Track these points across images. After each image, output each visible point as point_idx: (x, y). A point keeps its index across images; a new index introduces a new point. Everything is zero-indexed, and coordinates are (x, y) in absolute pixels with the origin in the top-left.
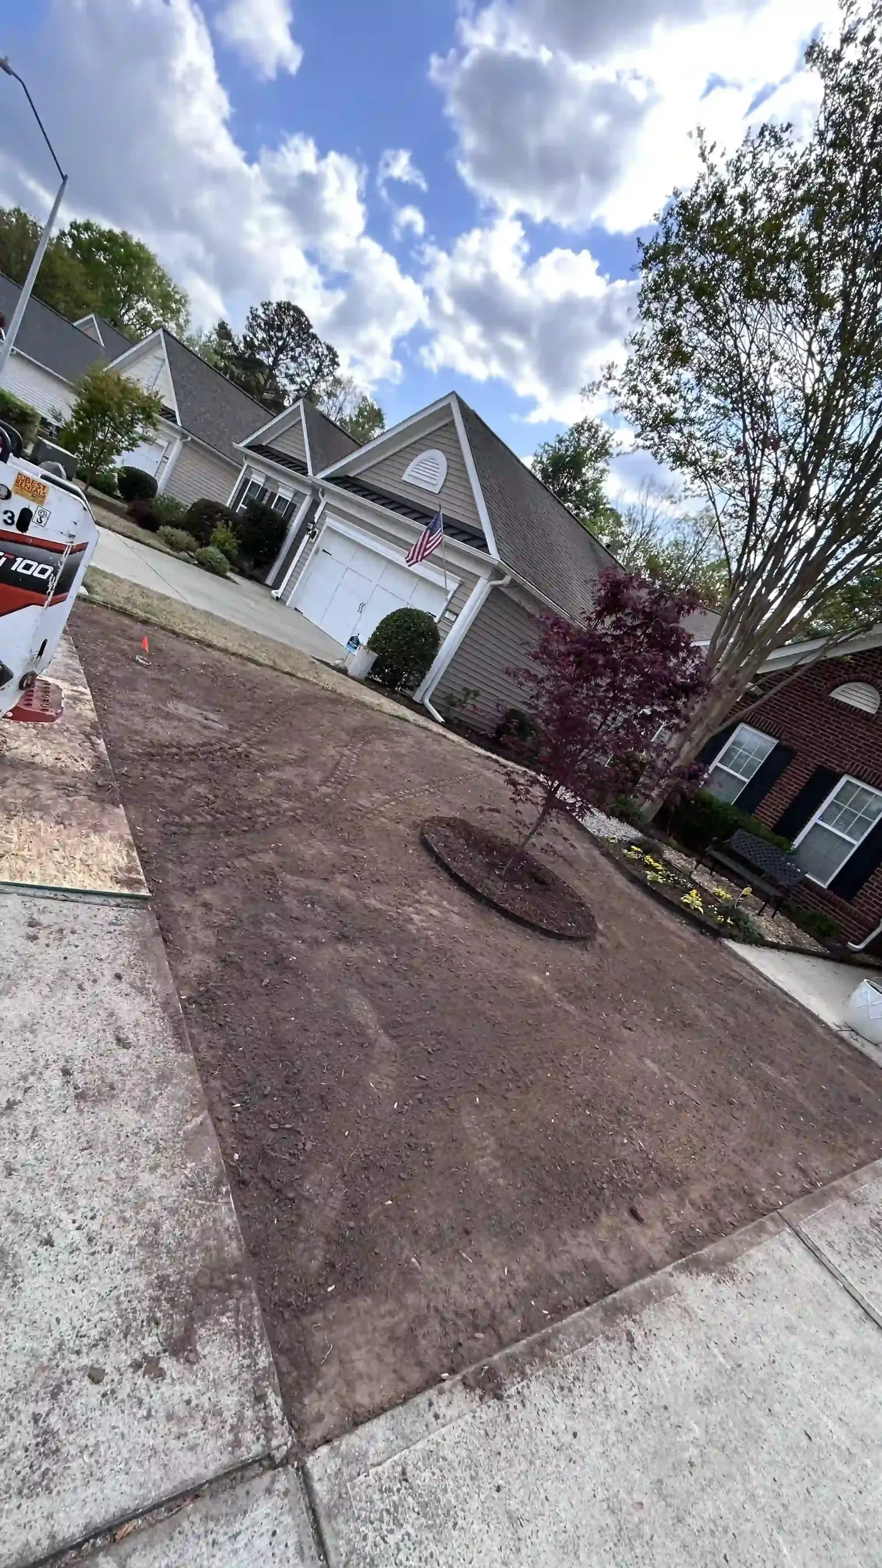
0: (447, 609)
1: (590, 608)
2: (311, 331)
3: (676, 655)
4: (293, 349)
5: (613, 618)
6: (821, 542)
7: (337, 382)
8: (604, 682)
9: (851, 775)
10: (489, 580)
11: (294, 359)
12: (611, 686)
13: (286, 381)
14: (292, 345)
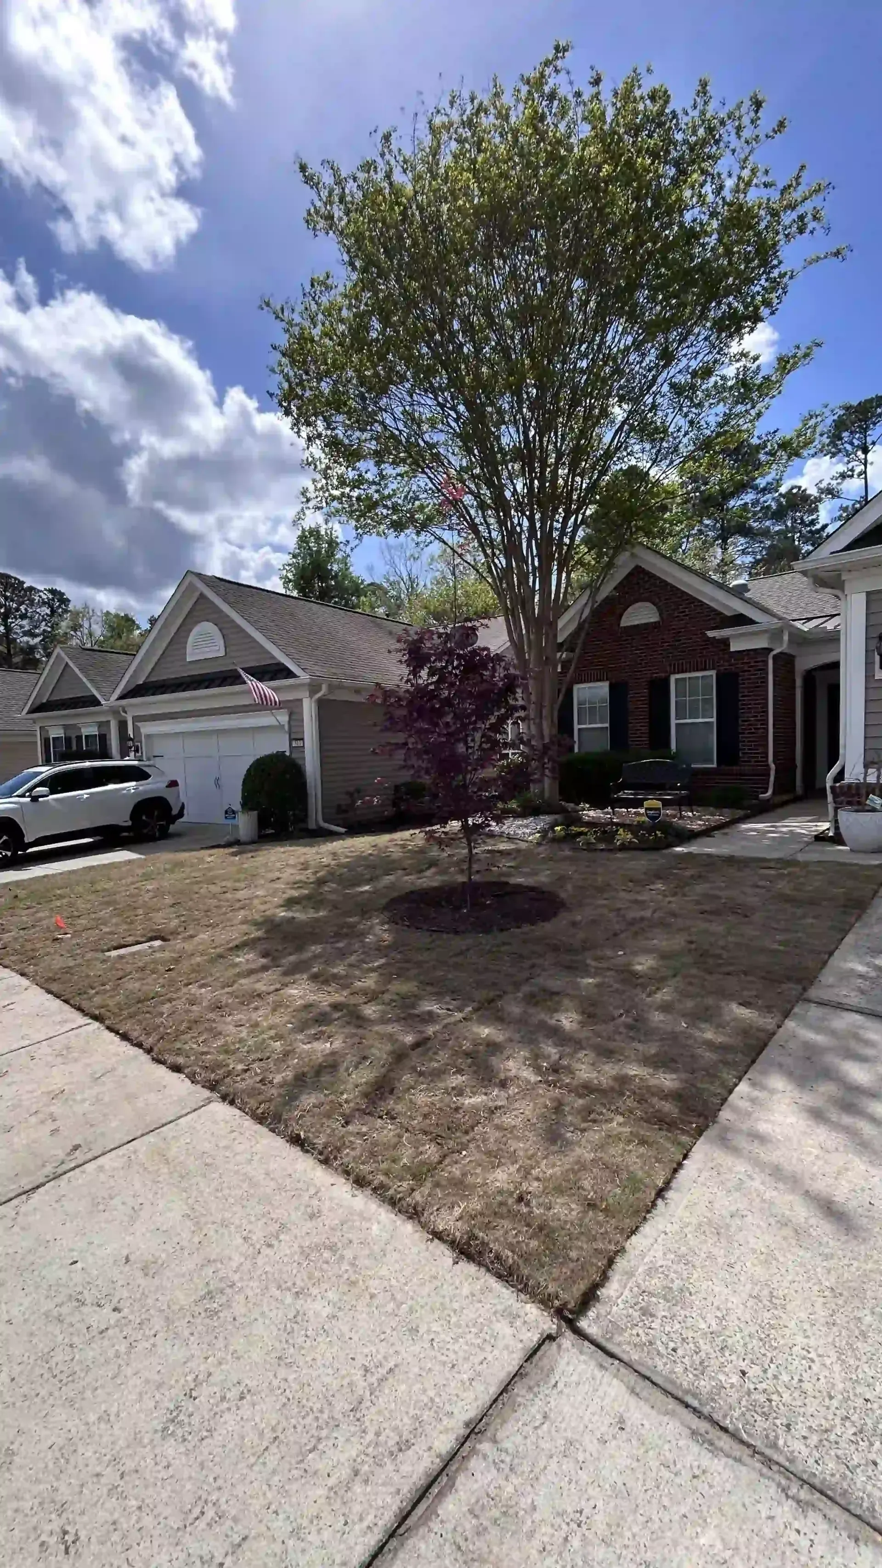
0: (291, 740)
1: (405, 670)
2: (25, 586)
3: (486, 669)
4: (17, 610)
5: (426, 670)
6: (538, 525)
7: (76, 614)
8: (449, 719)
9: (674, 673)
10: (311, 697)
11: (23, 617)
12: (456, 717)
13: (25, 639)
14: (15, 605)
